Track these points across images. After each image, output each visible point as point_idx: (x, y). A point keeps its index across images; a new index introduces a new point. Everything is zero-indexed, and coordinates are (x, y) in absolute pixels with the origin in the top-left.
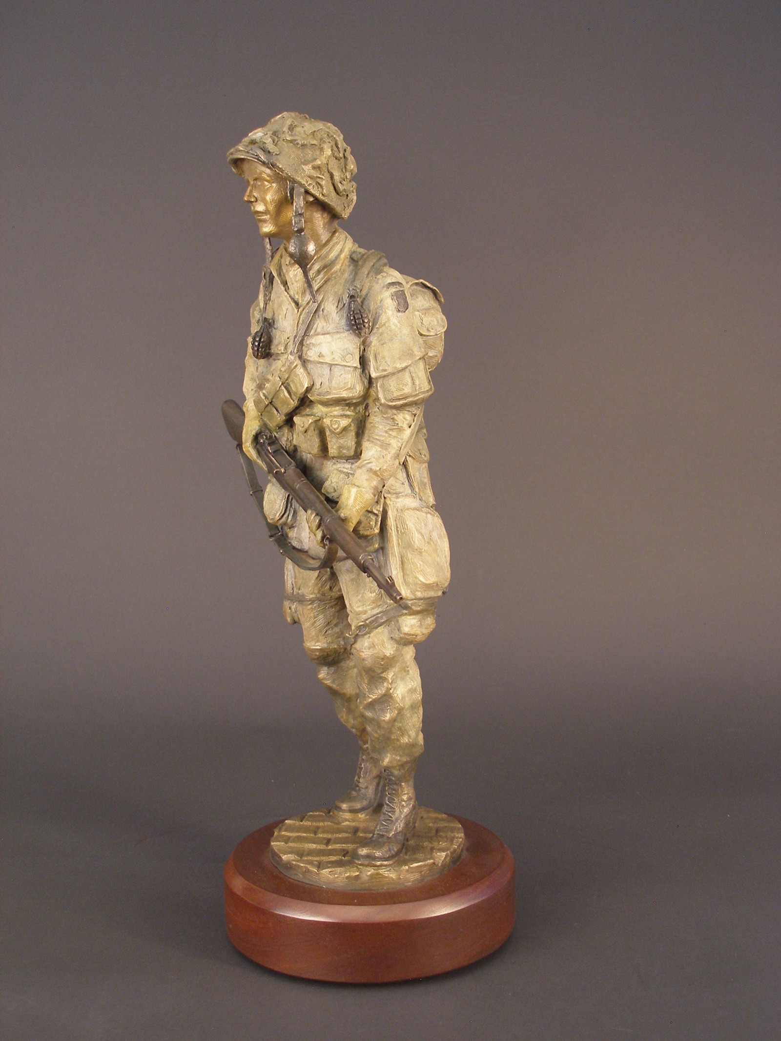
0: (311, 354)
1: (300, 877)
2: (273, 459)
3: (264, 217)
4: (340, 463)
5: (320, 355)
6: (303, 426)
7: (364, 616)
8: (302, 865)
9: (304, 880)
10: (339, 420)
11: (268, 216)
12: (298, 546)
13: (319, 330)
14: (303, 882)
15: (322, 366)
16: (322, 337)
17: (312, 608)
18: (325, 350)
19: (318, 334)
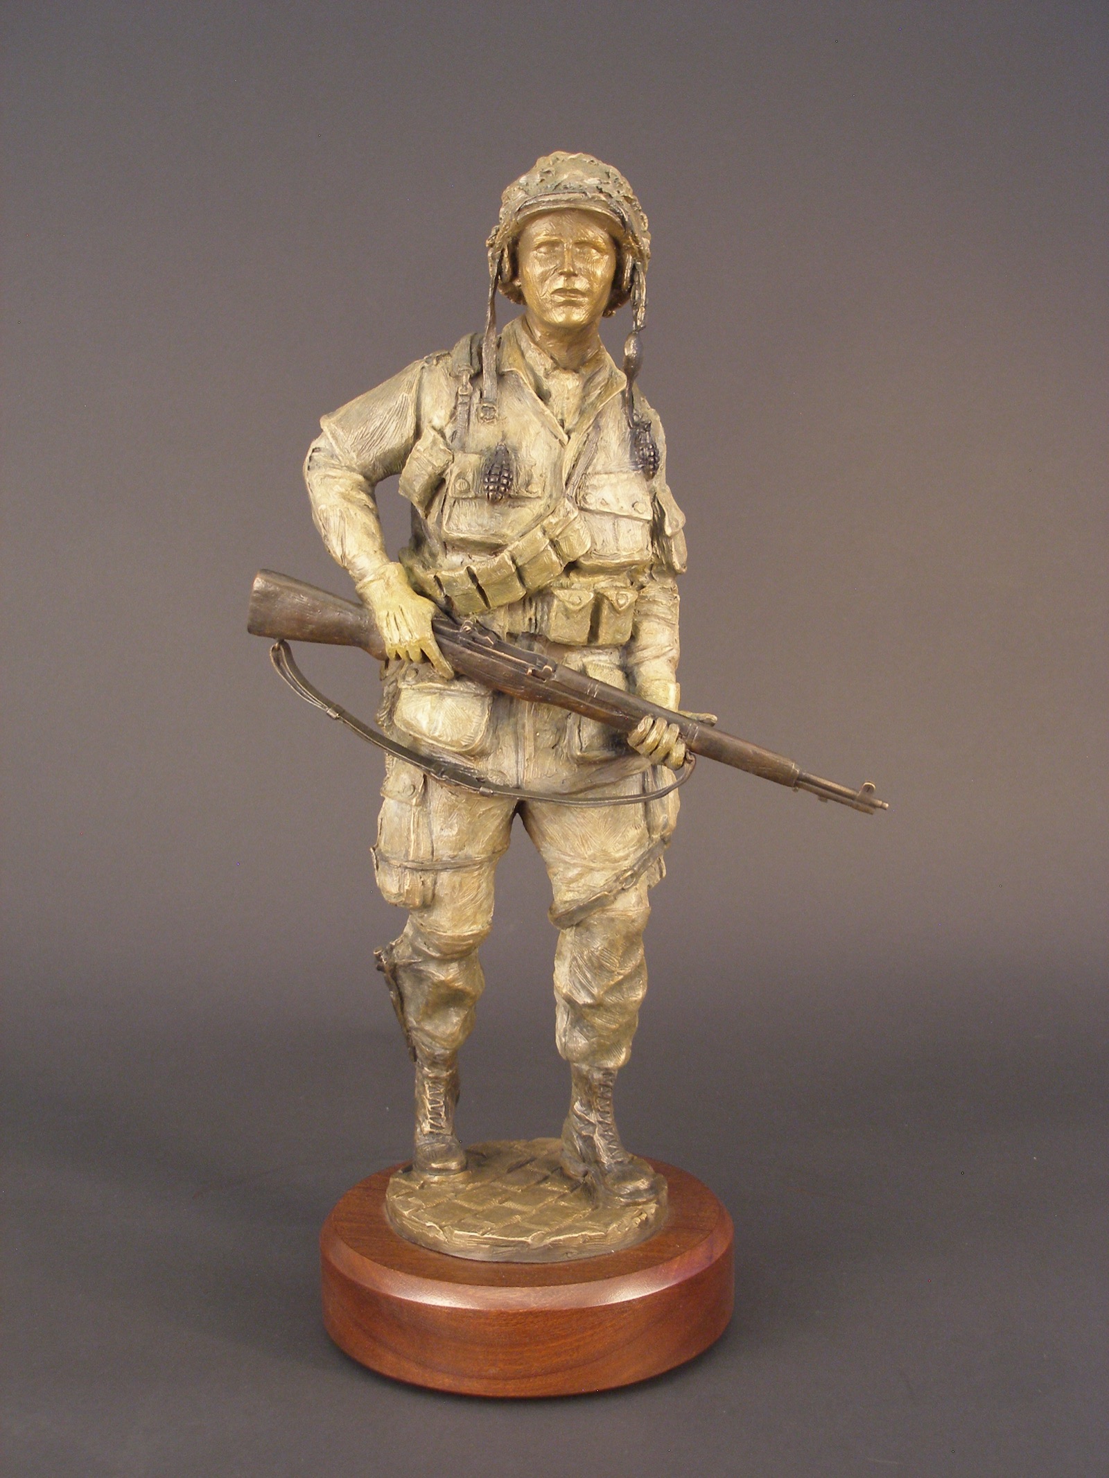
0: (593, 502)
1: (574, 1254)
2: (503, 654)
3: (581, 299)
4: (594, 654)
5: (604, 503)
6: (580, 603)
7: (627, 862)
8: (576, 1235)
9: (581, 1256)
10: (625, 593)
11: (586, 299)
12: (499, 781)
13: (599, 468)
14: (579, 1259)
15: (602, 517)
16: (605, 476)
17: (479, 874)
18: (607, 494)
19: (598, 473)
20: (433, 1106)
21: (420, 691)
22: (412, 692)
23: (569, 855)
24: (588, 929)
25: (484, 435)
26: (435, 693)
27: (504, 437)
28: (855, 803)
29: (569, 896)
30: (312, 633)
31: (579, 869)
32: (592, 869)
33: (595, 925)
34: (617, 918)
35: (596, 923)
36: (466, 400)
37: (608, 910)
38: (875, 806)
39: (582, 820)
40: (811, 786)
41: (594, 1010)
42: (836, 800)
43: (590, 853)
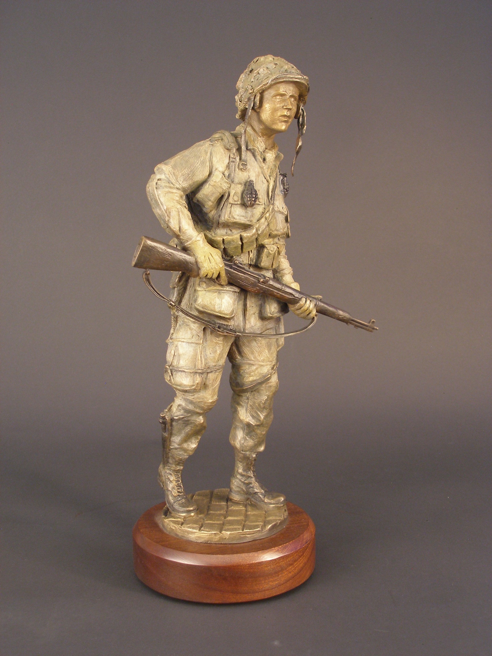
6: (273, 250)
7: (274, 361)
11: (290, 120)
18: (278, 204)
20: (177, 483)
21: (209, 291)
22: (205, 292)
23: (253, 361)
24: (258, 392)
25: (241, 176)
26: (216, 292)
27: (249, 177)
28: (368, 328)
29: (251, 379)
30: (166, 266)
31: (257, 366)
32: (262, 366)
33: (263, 390)
34: (272, 386)
35: (263, 389)
36: (234, 160)
37: (268, 383)
38: (374, 329)
39: (260, 345)
40: (354, 323)
41: (258, 427)
42: (361, 328)
43: (262, 359)
